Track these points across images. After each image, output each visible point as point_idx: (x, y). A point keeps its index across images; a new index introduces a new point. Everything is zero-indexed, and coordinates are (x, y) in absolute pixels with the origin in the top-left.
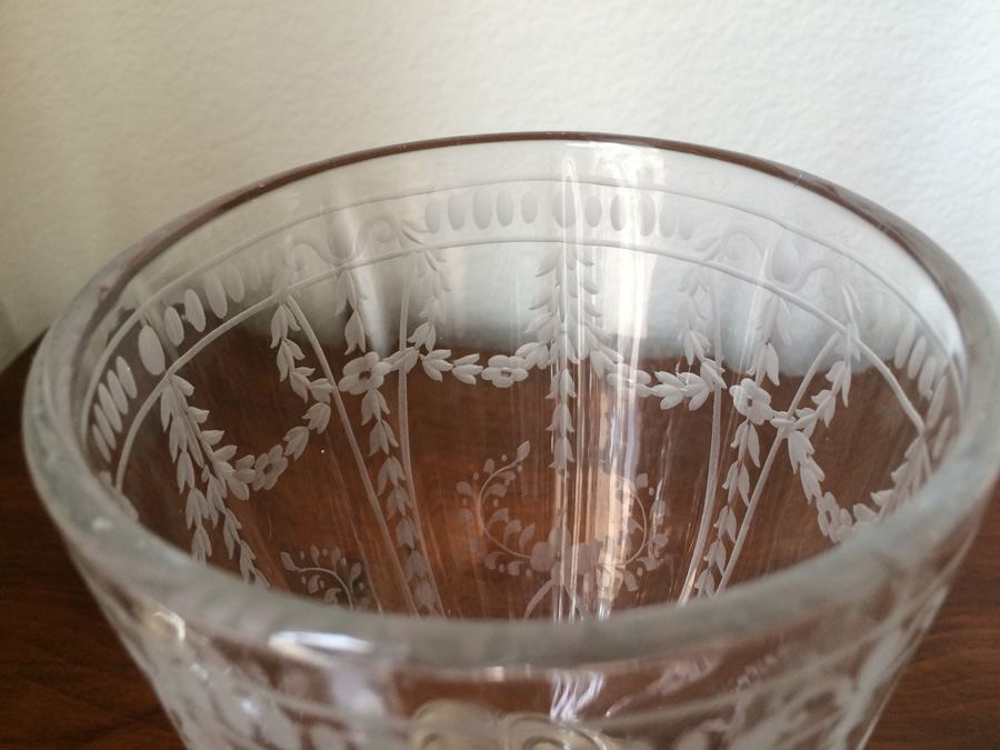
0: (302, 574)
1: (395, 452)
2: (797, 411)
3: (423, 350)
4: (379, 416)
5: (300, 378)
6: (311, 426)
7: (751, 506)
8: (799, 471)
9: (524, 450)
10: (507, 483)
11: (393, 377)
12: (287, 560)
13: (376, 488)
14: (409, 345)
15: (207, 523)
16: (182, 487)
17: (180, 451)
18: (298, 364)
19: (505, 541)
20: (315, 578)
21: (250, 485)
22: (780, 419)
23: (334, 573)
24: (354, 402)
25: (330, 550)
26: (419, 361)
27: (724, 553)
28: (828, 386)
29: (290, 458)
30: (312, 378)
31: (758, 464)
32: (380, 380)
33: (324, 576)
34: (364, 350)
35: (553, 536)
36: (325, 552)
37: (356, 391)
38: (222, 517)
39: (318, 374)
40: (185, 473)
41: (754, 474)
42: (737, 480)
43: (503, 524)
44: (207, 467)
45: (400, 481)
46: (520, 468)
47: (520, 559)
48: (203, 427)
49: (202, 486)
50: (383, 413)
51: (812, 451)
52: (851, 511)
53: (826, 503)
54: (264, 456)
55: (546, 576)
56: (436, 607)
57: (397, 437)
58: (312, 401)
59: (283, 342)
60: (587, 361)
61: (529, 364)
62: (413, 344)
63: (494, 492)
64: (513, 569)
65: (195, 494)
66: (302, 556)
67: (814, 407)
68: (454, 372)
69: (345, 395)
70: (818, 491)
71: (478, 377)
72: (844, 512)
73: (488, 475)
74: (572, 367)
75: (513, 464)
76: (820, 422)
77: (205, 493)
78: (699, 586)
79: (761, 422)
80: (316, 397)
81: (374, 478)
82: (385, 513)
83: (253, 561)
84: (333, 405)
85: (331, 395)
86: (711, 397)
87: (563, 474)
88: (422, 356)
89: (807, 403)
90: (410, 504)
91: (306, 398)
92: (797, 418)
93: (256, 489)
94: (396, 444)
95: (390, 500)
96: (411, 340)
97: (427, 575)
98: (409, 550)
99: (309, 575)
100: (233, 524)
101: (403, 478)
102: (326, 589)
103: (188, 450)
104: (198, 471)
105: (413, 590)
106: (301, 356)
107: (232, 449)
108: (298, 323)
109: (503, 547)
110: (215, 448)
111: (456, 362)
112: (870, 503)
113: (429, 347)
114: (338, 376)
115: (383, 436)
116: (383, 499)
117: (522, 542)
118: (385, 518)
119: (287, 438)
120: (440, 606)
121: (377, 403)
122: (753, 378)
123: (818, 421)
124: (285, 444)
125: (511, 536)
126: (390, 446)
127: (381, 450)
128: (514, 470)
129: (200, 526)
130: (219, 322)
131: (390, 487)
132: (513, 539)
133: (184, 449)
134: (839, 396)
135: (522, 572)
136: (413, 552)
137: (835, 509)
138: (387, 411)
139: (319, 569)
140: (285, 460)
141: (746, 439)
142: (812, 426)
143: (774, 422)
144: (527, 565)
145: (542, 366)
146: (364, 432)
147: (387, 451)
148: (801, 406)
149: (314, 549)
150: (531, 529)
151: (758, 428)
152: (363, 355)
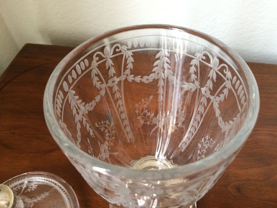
0: (100, 127)
1: (120, 98)
2: (216, 97)
3: (127, 75)
4: (116, 91)
5: (98, 85)
6: (101, 95)
7: (204, 115)
8: (215, 110)
9: (151, 97)
10: (147, 104)
11: (120, 82)
12: (97, 125)
13: (116, 107)
14: (124, 74)
15: (79, 121)
16: (74, 115)
17: (73, 107)
18: (98, 81)
19: (146, 117)
20: (103, 128)
21: (88, 110)
22: (212, 98)
23: (107, 126)
24: (111, 88)
25: (106, 121)
26: (126, 78)
27: (197, 124)
28: (223, 93)
29: (96, 102)
30: (101, 84)
31: (206, 106)
32: (117, 83)
33: (105, 127)
34: (113, 76)
35: (158, 116)
36: (105, 122)
37: (111, 86)
38: (82, 118)
39: (103, 83)
40: (74, 112)
41: (205, 108)
42: (201, 109)
43: (146, 113)
44: (78, 109)
45: (122, 105)
46: (150, 101)
47: (150, 121)
48: (77, 100)
49: (78, 113)
50: (117, 90)
51: (218, 107)
52: (225, 123)
53: (220, 119)
54: (91, 103)
55: (156, 125)
56: (130, 131)
57: (121, 95)
58: (101, 89)
59: (94, 77)
60: (167, 78)
61: (153, 78)
62: (125, 74)
63: (144, 106)
64: (148, 123)
65: (77, 115)
66: (100, 123)
67: (220, 97)
68: (135, 80)
69: (109, 87)
70: (219, 116)
71: (140, 81)
72: (223, 122)
73: (142, 103)
74: (164, 79)
75: (149, 100)
76: (221, 101)
77: (79, 115)
78: (191, 130)
79: (207, 97)
80: (102, 88)
81: (116, 104)
82: (118, 112)
83: (89, 127)
84: (106, 89)
85: (105, 87)
86: (196, 90)
87: (161, 103)
88: (127, 77)
89: (218, 95)
90: (124, 110)
91: (100, 89)
92: (216, 98)
93: (89, 111)
94: (121, 97)
95: (119, 109)
96: (124, 73)
97: (128, 125)
98: (124, 119)
99: (101, 127)
100: (85, 119)
101: (122, 104)
102: (105, 129)
103: (75, 106)
104: (77, 110)
105: (125, 128)
106: (98, 79)
107: (84, 103)
108: (98, 73)
109: (146, 118)
110: (80, 104)
111: (135, 78)
112: (229, 123)
113: (129, 74)
114: (107, 83)
115: (118, 95)
116: (118, 109)
117: (150, 117)
118: (118, 113)
119: (95, 98)
120: (131, 131)
121: (116, 88)
122: (207, 87)
123: (220, 100)
124: (95, 100)
125: (148, 116)
126: (119, 97)
127: (117, 98)
128: (149, 101)
129: (78, 122)
130: (80, 75)
131: (119, 106)
132: (149, 117)
133: (74, 106)
134: (225, 96)
135: (150, 124)
136: (125, 120)
137: (222, 121)
138: (119, 90)
139: (104, 125)
140: (95, 103)
141: (204, 100)
142: (219, 101)
143: (210, 98)
144: (152, 122)
145: (156, 78)
146: (113, 95)
147: (118, 98)
148: (217, 96)
149: (102, 121)
150: (153, 115)
151: (207, 98)
152: (113, 77)
